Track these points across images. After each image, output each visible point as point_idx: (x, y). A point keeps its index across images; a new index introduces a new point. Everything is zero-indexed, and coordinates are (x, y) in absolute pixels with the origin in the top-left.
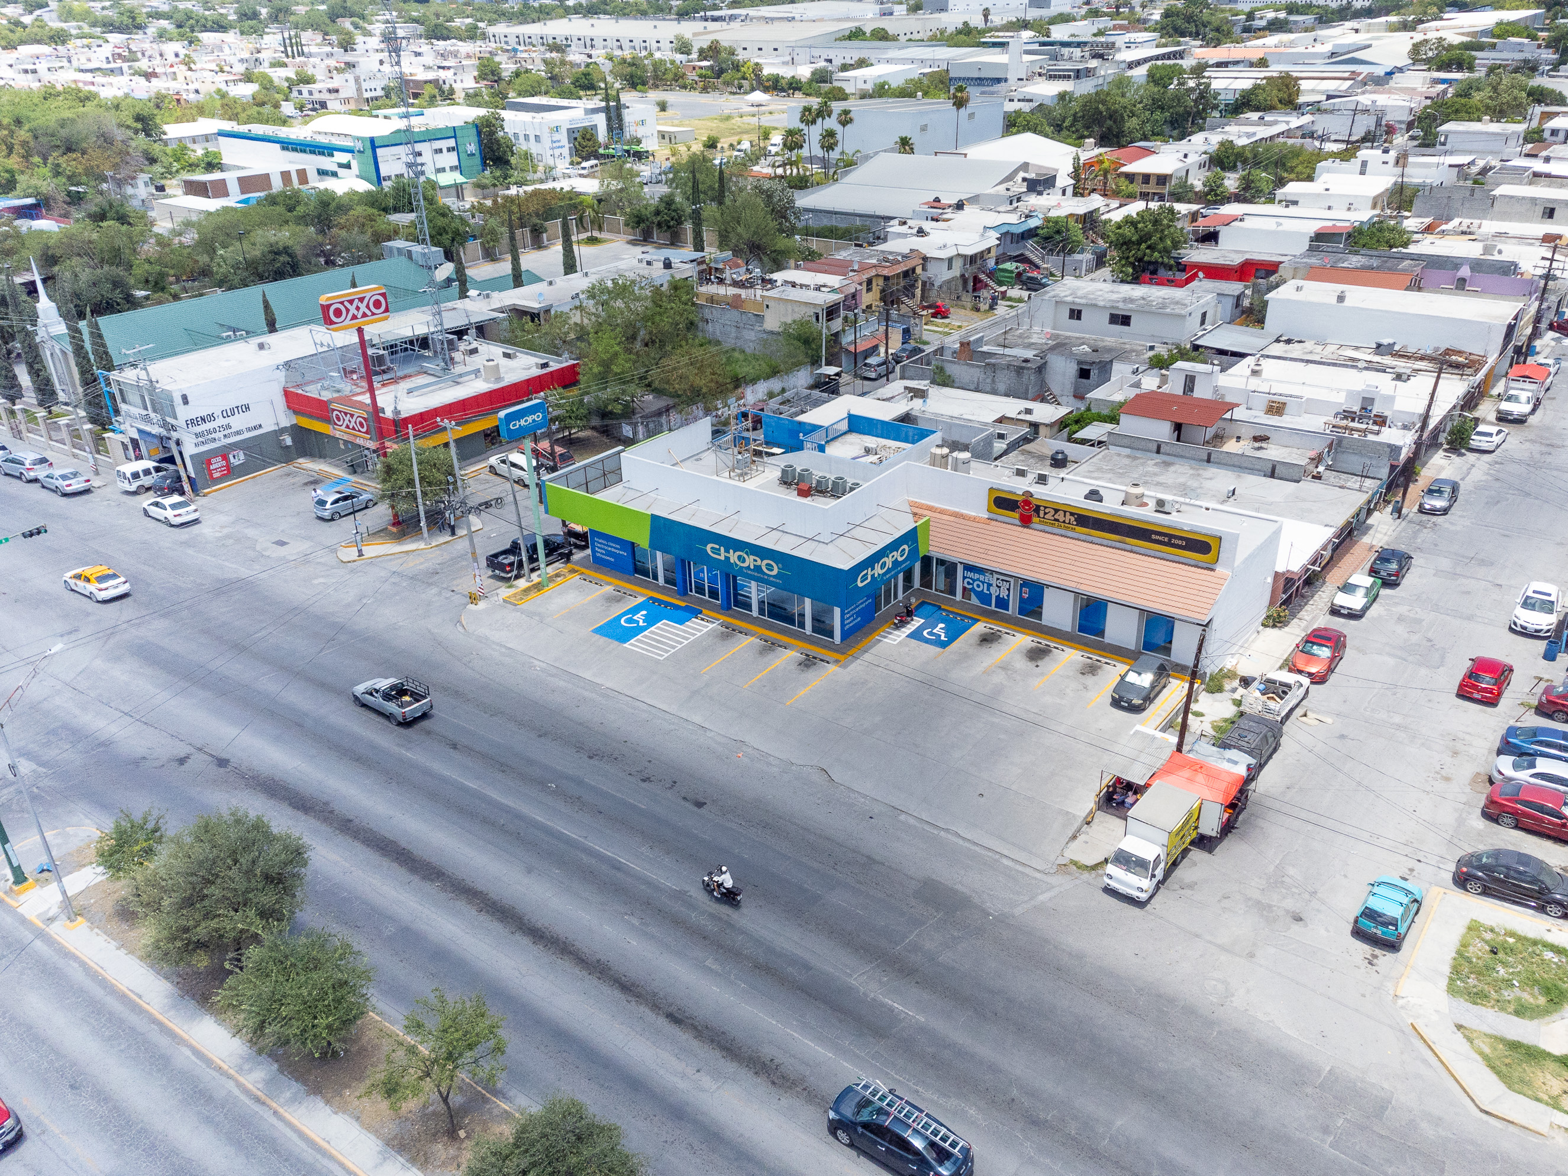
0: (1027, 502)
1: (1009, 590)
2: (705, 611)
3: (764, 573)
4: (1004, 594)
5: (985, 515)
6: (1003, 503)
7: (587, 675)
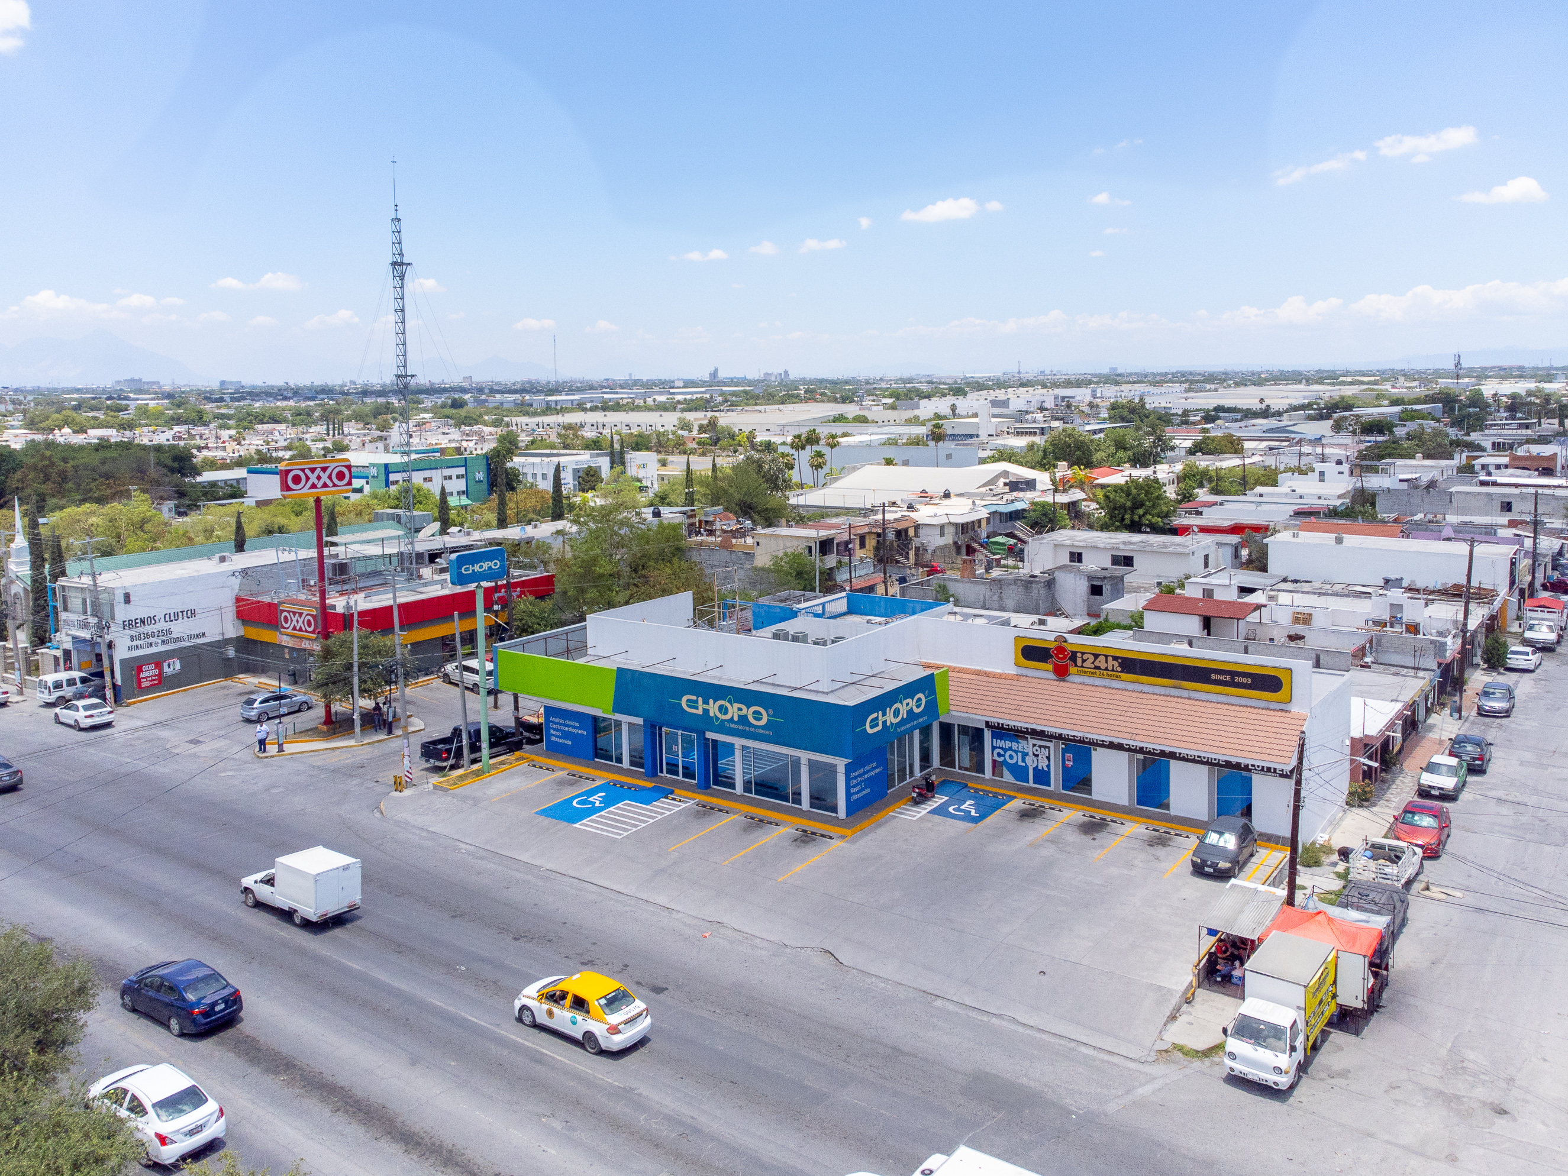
0: (1061, 649)
1: (1048, 758)
2: (677, 791)
3: (751, 725)
4: (1043, 764)
5: (1012, 670)
6: (1032, 653)
7: (524, 857)
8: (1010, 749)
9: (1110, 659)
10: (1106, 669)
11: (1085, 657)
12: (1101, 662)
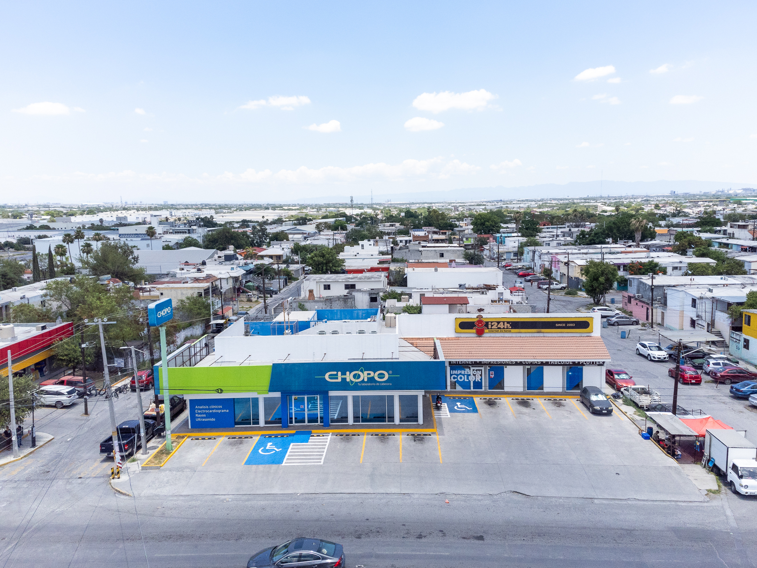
0: (480, 322)
1: (481, 375)
3: (376, 382)
4: (478, 379)
6: (465, 325)
8: (461, 374)
9: (506, 323)
10: (504, 328)
11: (493, 324)
12: (501, 325)
